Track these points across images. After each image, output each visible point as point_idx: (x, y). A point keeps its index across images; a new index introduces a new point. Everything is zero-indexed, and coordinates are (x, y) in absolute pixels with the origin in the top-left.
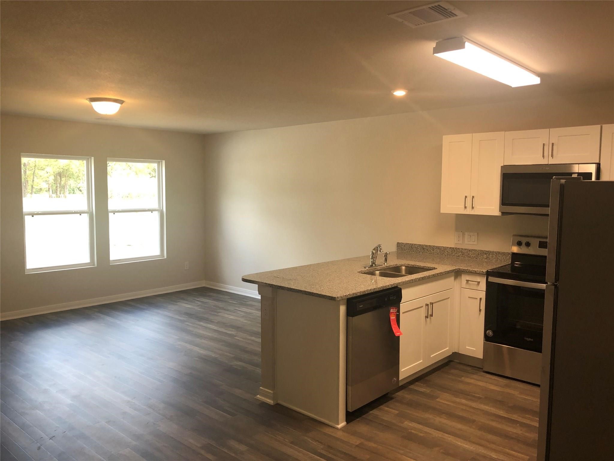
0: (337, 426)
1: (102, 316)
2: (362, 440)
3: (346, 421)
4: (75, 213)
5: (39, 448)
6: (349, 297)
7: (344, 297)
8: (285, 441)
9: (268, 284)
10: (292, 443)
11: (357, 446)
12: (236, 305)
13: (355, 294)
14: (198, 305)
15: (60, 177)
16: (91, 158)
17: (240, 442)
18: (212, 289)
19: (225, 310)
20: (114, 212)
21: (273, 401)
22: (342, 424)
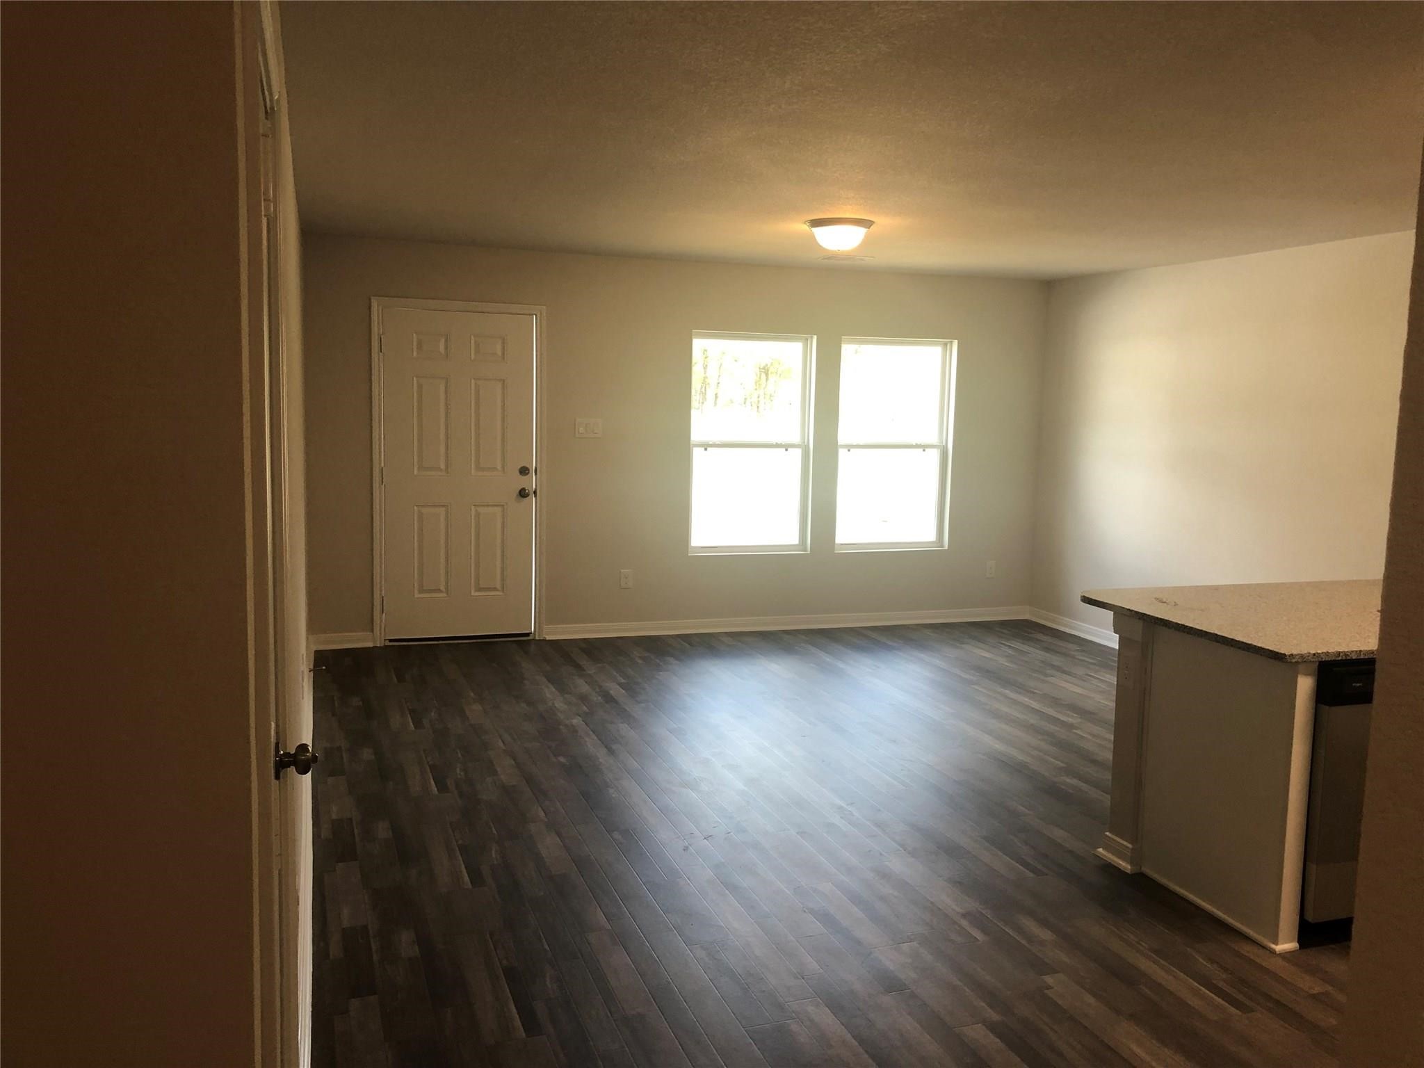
0: (1273, 946)
1: (813, 649)
2: (1330, 988)
3: (1298, 942)
4: (778, 446)
5: (686, 849)
6: (1325, 658)
7: (1309, 656)
8: (1141, 944)
9: (1136, 612)
10: (1156, 952)
11: (1314, 997)
12: (1092, 666)
13: (1341, 654)
14: (1007, 654)
15: (767, 375)
16: (812, 337)
17: (1044, 923)
18: (1044, 626)
19: (1064, 672)
20: (849, 447)
21: (1131, 866)
22: (1287, 945)
